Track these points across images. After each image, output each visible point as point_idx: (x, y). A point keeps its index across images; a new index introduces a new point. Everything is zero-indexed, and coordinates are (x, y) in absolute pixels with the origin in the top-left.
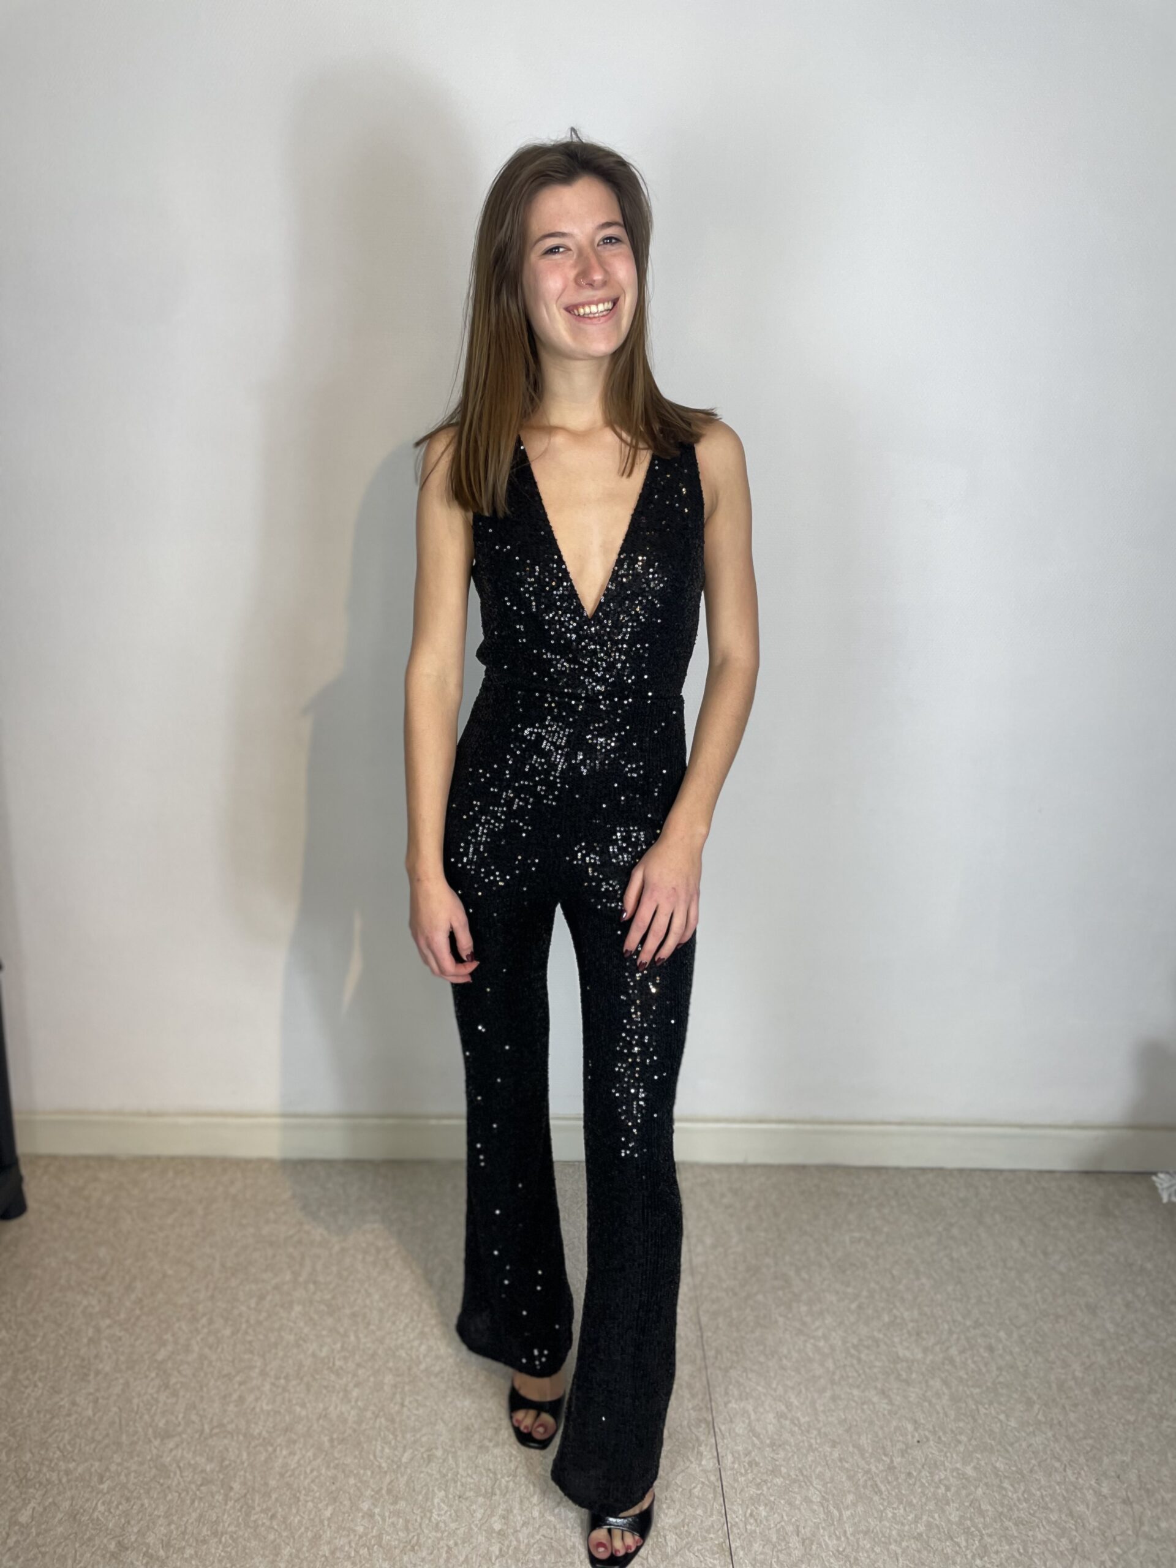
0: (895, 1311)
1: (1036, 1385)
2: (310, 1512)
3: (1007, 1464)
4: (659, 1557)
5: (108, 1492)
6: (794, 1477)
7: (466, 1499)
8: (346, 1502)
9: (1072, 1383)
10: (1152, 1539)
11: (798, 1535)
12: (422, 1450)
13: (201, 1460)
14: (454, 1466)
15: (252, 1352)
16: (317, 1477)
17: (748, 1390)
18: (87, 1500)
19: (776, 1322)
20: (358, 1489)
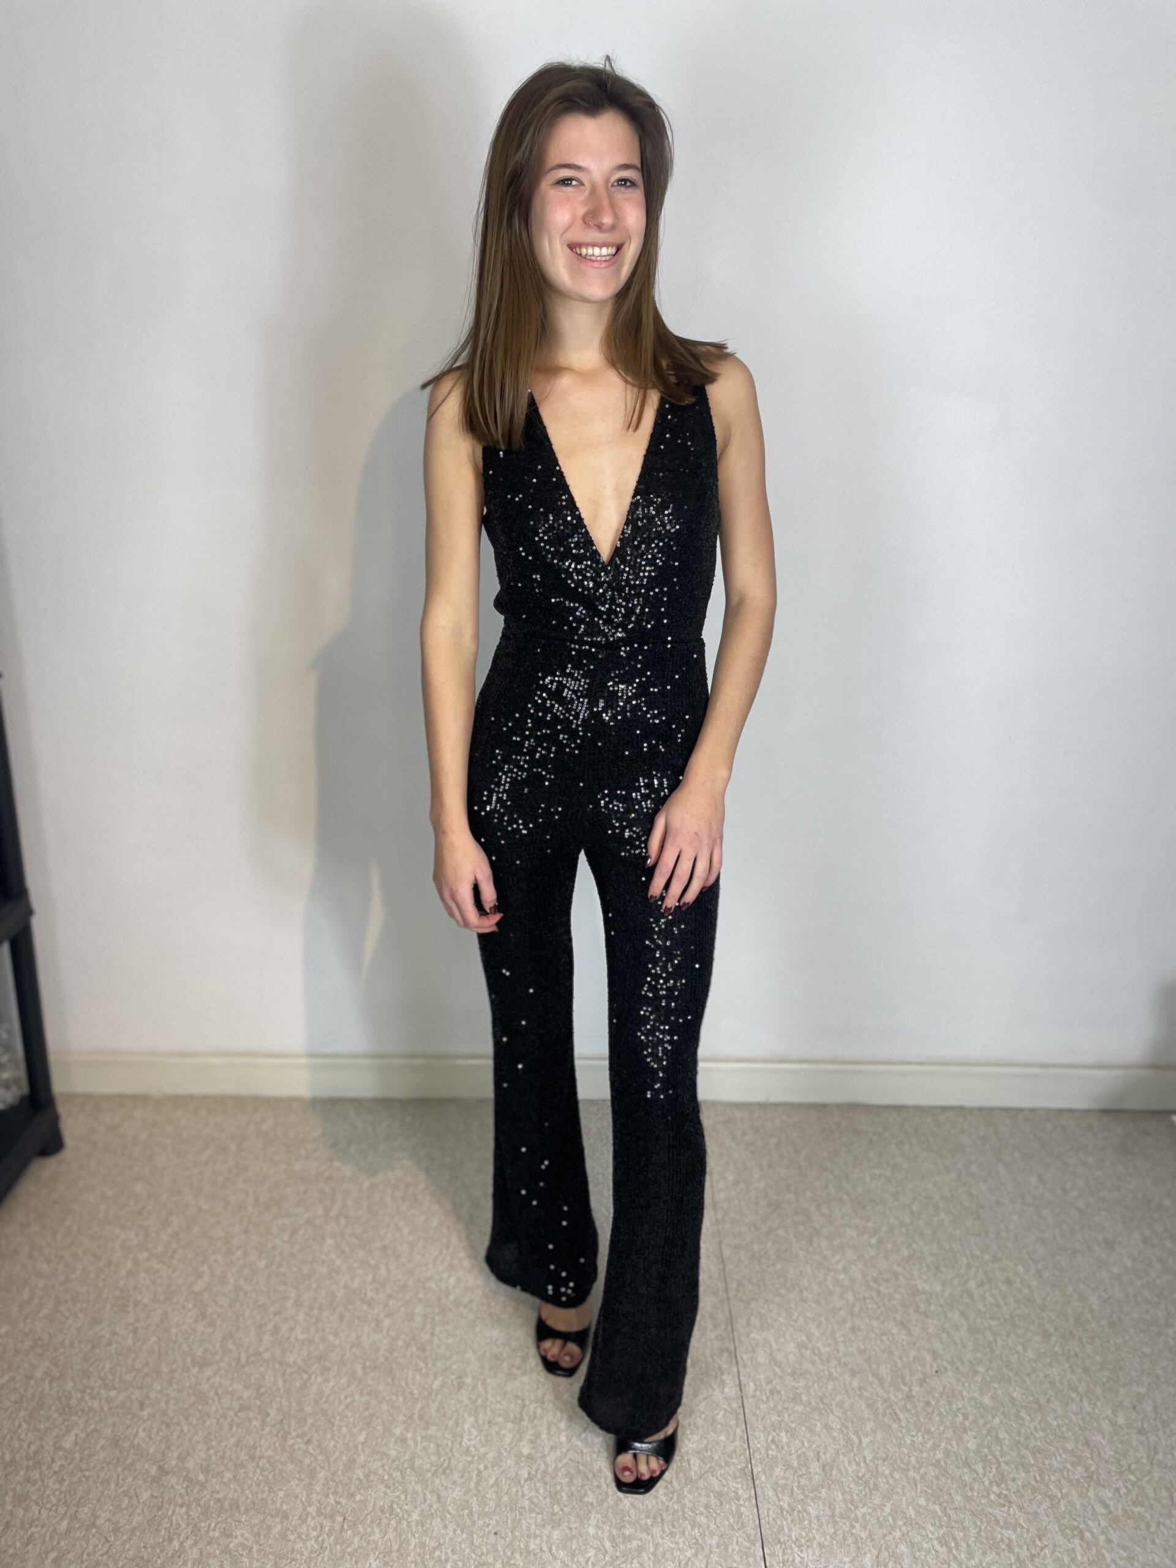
0: (914, 1246)
1: (1053, 1317)
2: (345, 1436)
3: (1024, 1394)
4: (683, 1481)
5: (148, 1419)
6: (814, 1404)
7: (496, 1424)
8: (378, 1428)
9: (1089, 1316)
10: (1166, 1467)
11: (818, 1461)
12: (453, 1377)
13: (238, 1387)
14: (483, 1392)
15: (285, 1283)
16: (351, 1403)
17: (769, 1321)
18: (129, 1427)
19: (797, 1256)
20: (391, 1415)
